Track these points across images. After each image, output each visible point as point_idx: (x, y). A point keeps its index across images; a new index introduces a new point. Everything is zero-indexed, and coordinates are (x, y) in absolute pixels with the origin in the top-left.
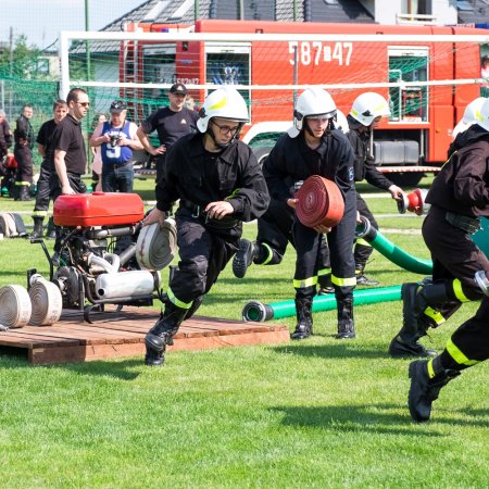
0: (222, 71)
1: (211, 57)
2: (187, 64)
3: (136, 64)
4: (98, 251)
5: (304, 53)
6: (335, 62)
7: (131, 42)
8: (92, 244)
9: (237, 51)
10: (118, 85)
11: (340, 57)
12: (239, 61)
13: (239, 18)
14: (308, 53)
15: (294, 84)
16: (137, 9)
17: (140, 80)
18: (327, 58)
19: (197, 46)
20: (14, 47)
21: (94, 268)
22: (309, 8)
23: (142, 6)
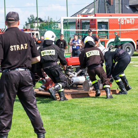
0: (101, 26)
1: (98, 23)
2: (93, 25)
3: (80, 25)
4: (71, 72)
5: (122, 21)
6: (130, 23)
7: (79, 19)
8: (70, 70)
9: (105, 21)
10: (76, 30)
11: (131, 22)
12: (106, 24)
13: (105, 13)
14: (123, 21)
15: (120, 29)
16: (80, 11)
17: (81, 29)
18: (128, 22)
19: (95, 20)
20: (49, 21)
21: (71, 76)
22: (123, 10)
23: (81, 10)
